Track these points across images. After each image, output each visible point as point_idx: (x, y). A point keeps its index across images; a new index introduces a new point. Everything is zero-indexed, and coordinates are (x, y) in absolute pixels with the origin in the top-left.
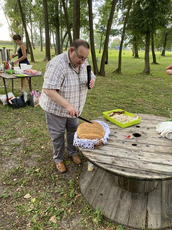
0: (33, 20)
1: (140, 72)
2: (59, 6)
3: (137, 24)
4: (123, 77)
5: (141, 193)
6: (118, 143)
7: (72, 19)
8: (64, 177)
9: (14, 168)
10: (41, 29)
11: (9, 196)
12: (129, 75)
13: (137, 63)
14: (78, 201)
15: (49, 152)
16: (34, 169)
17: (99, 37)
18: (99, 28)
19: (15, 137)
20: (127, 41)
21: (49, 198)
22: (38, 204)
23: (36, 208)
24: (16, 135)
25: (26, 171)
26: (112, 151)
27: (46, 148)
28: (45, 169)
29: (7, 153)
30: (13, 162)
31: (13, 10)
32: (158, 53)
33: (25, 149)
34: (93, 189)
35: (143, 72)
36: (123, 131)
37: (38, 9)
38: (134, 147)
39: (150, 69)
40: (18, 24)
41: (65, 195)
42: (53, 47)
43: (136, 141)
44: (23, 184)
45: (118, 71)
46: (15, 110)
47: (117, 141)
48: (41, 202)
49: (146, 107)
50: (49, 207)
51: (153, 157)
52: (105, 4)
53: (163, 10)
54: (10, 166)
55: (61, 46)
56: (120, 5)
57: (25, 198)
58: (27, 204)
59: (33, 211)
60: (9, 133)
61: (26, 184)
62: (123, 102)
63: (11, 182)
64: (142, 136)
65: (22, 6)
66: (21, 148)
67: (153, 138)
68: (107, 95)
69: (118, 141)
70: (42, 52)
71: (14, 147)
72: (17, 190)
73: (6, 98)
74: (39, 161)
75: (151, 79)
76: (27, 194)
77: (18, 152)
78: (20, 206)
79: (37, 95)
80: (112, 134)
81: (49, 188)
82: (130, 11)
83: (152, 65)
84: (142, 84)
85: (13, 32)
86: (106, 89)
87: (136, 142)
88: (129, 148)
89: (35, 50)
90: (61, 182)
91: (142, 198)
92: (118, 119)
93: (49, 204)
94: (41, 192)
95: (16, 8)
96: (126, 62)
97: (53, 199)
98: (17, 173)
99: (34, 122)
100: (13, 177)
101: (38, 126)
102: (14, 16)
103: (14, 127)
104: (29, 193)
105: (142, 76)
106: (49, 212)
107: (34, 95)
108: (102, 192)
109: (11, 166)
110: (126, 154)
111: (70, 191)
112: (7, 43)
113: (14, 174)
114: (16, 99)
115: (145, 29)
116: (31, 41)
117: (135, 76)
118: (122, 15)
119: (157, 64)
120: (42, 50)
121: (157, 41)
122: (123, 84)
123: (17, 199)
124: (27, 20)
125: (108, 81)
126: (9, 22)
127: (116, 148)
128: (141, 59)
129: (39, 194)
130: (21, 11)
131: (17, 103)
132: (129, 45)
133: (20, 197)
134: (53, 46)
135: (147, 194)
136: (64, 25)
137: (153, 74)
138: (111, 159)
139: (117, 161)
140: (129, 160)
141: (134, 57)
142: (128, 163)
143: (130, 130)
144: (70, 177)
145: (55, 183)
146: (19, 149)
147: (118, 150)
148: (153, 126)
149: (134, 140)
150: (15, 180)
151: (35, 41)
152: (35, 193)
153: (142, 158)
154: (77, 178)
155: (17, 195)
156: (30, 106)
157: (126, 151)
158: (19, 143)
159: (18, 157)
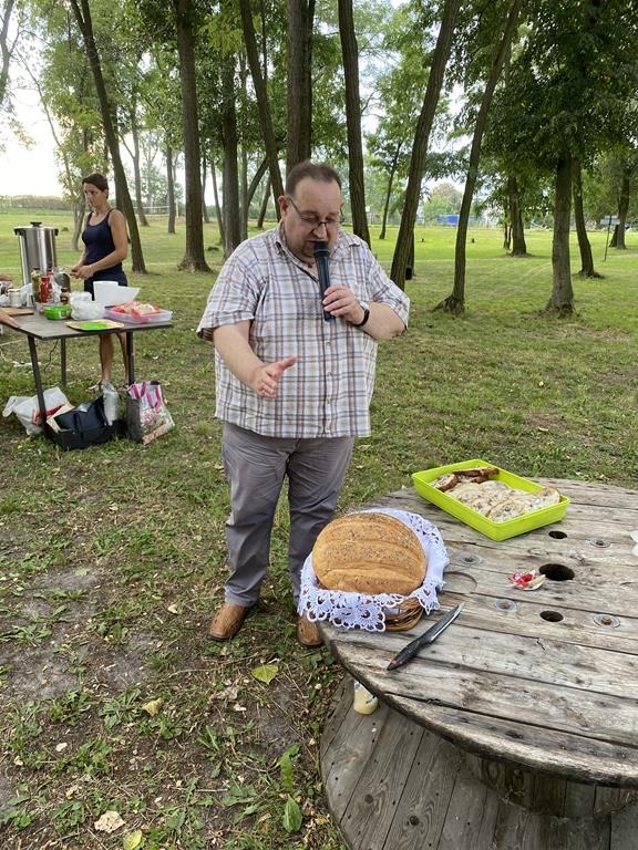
0: (144, 123)
1: (537, 307)
2: (236, 76)
4: (475, 327)
5: (578, 818)
6: (485, 610)
7: (282, 120)
8: (257, 737)
9: (60, 696)
10: (169, 154)
11: (36, 822)
12: (495, 317)
13: (522, 273)
14: (318, 847)
15: (198, 630)
16: (137, 699)
17: (379, 180)
18: (380, 150)
19: (68, 565)
20: (485, 193)
21: (197, 831)
24: (70, 557)
25: (108, 708)
26: (462, 643)
27: (186, 611)
28: (182, 703)
29: (35, 633)
30: (57, 669)
31: (72, 90)
32: (599, 237)
33: (104, 615)
34: (379, 795)
35: (547, 309)
36: (498, 552)
37: (163, 85)
38: (550, 629)
39: (575, 297)
40: (89, 139)
41: (263, 819)
42: (211, 219)
43: (557, 598)
44: (91, 767)
45: (455, 303)
46: (70, 455)
47: (478, 600)
49: (571, 443)
52: (403, 64)
53: (620, 83)
54: (44, 686)
55: (241, 214)
56: (460, 69)
57: (101, 828)
60: (42, 548)
61: (106, 766)
62: (482, 424)
63: (44, 757)
64: (581, 578)
65: (105, 75)
66: (90, 609)
67: (625, 588)
68: (416, 398)
69: (482, 599)
70: (171, 237)
71: (62, 608)
72: (68, 794)
73: (37, 408)
74: (157, 666)
75: (579, 334)
76: (108, 814)
77: (76, 627)
79: (155, 400)
80: (457, 568)
81: (198, 785)
83: (579, 282)
84: (547, 355)
85: (70, 165)
86: (412, 371)
87: (557, 603)
88: (532, 630)
89: (147, 228)
90: (245, 759)
91: (586, 840)
92: (476, 503)
94: (166, 802)
95: (82, 83)
96: (480, 272)
97: (215, 837)
98: (69, 719)
99: (140, 503)
100: (55, 735)
101: (155, 519)
102: (74, 112)
103: (65, 523)
104: (118, 810)
105: (545, 322)
107: (144, 399)
108: (417, 811)
109: (46, 685)
110: (520, 659)
111: (284, 802)
112: (49, 205)
113: (58, 721)
114: (75, 415)
115: (552, 152)
116: (133, 198)
117: (519, 322)
118: (467, 104)
119: (597, 276)
120: (172, 230)
121: (593, 194)
122: (474, 354)
123: (66, 833)
124: (122, 125)
125: (417, 341)
126: (58, 129)
127: (475, 633)
128: (537, 261)
129: (158, 812)
130: (102, 93)
131: (76, 428)
132: (489, 210)
133: (81, 825)
134: (213, 215)
135: (605, 823)
136: (253, 138)
137: (585, 316)
138: (459, 681)
139: (486, 690)
140: (536, 688)
141: (510, 252)
142: (532, 701)
143: (529, 551)
144: (283, 740)
145: (224, 762)
146: (79, 615)
147: (488, 638)
148: (618, 532)
149: (546, 593)
150: (61, 747)
151: (148, 196)
152: (140, 807)
153: (590, 680)
154: (312, 742)
155: (66, 817)
156: (127, 441)
157: (520, 646)
158: (80, 587)
159: (76, 646)
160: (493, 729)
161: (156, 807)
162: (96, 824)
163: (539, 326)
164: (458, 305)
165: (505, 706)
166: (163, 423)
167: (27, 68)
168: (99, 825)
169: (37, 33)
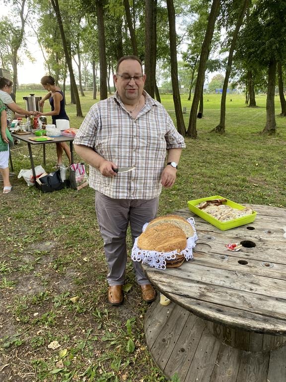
0: (83, 50)
1: (259, 130)
2: (123, 27)
3: (252, 50)
4: (228, 139)
6: (213, 259)
8: (118, 314)
9: (36, 294)
10: (94, 64)
11: (24, 344)
12: (239, 135)
13: (253, 115)
14: (141, 359)
15: (95, 268)
16: (68, 296)
17: (188, 73)
18: (189, 60)
19: (42, 241)
20: (237, 78)
21: (90, 350)
22: (71, 362)
23: (66, 368)
24: (43, 237)
25: (56, 299)
26: (202, 273)
27: (91, 260)
28: (87, 299)
29: (27, 268)
30: (36, 283)
31: (51, 36)
33: (56, 262)
34: (168, 339)
35: (264, 131)
36: (223, 235)
37: (90, 33)
38: (242, 267)
39: (277, 126)
40: (58, 58)
41: (118, 347)
43: (246, 255)
44: (48, 323)
45: (220, 129)
46: (45, 195)
47: (211, 255)
48: (75, 358)
49: (268, 191)
50: (89, 368)
51: (278, 288)
52: (198, 19)
56: (224, 20)
57: (50, 347)
58: (52, 360)
59: (61, 374)
60: (32, 233)
61: (54, 323)
62: (228, 182)
63: (29, 318)
64: (258, 246)
65: (65, 28)
66: (51, 259)
67: (278, 251)
68: (198, 171)
69: (213, 255)
70: (95, 101)
71: (39, 258)
72: (38, 333)
73: (32, 175)
74: (77, 283)
75: (278, 143)
76: (53, 342)
77: (44, 266)
78: (40, 362)
79: (82, 171)
80: (203, 242)
81: (92, 332)
82: (241, 28)
83: (280, 119)
84: (261, 152)
85: (51, 70)
86: (198, 159)
87: (246, 257)
88: (233, 268)
89: (83, 97)
90: (112, 322)
91: (258, 361)
92: (215, 214)
93: (90, 361)
94: (78, 338)
95: (55, 34)
96: (234, 115)
97: (98, 353)
98: (40, 303)
99: (74, 215)
100: (34, 309)
101: (80, 222)
102: (52, 46)
103: (42, 223)
104: (58, 340)
105: (261, 137)
106: (89, 377)
107: (77, 171)
108: (184, 346)
109: (31, 290)
110: (226, 280)
111: (127, 340)
113: (35, 304)
114: (48, 177)
115: (266, 58)
117: (250, 137)
118: (227, 37)
120: (95, 98)
122: (227, 151)
123: (36, 349)
124: (73, 51)
125: (201, 145)
126: (46, 54)
127: (208, 268)
128: (259, 109)
129: (74, 342)
130: (63, 37)
131: (49, 183)
132: (239, 86)
133: (42, 346)
134: (113, 91)
135: (267, 355)
137: (281, 134)
138: (198, 288)
139: (209, 292)
140: (232, 292)
141: (248, 105)
142: (229, 297)
143: (237, 235)
144: (129, 315)
145: (103, 323)
146: (46, 261)
147: (213, 271)
148: (279, 227)
149: (242, 253)
150: (36, 314)
151: (85, 83)
152: (67, 340)
153: (257, 289)
154: (141, 316)
155: (36, 342)
156: (70, 189)
157: (227, 274)
158: (47, 250)
159: (44, 274)
160: (211, 308)
161: (74, 340)
162: (49, 345)
163: (259, 139)
164: (222, 129)
165: (217, 299)
166: (85, 181)
167: (32, 27)
168: (50, 346)
169: (36, 11)
